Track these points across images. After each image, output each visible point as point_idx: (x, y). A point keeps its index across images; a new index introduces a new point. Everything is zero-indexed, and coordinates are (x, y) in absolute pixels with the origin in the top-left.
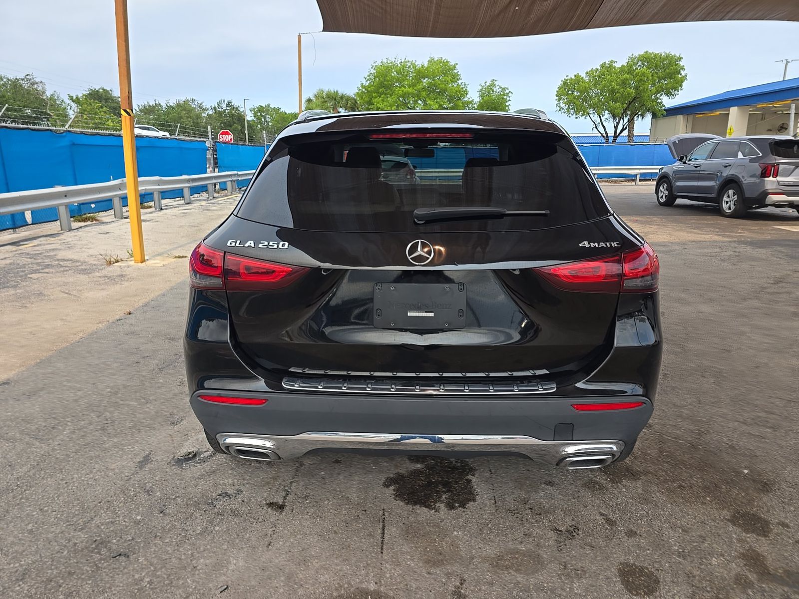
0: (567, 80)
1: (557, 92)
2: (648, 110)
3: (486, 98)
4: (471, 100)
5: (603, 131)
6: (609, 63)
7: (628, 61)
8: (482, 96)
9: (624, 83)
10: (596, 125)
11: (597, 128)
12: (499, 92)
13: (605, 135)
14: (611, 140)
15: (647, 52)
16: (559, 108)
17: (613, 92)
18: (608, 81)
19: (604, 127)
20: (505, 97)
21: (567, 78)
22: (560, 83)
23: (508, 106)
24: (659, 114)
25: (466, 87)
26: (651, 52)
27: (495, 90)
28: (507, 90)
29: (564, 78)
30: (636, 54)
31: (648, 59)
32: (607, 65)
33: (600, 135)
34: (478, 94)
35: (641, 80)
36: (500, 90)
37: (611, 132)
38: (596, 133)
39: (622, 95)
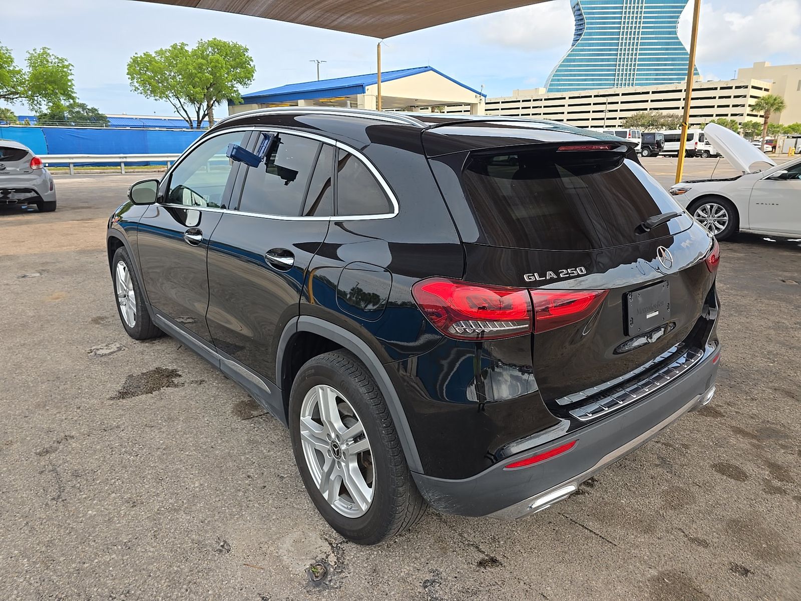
0: (137, 58)
1: (128, 70)
2: (224, 96)
3: (40, 69)
4: (17, 69)
5: (185, 116)
6: (180, 45)
7: (198, 45)
8: (33, 65)
9: (200, 67)
10: (177, 108)
11: (178, 112)
12: (55, 63)
13: (187, 119)
14: (195, 125)
15: (215, 39)
16: (134, 88)
17: (191, 76)
18: (184, 64)
19: (186, 112)
20: (65, 70)
21: (136, 56)
22: (129, 60)
23: (70, 81)
24: (237, 102)
25: (10, 53)
26: (219, 40)
27: (50, 61)
28: (65, 61)
29: (133, 55)
30: (205, 40)
31: (218, 46)
32: (179, 47)
33: (183, 119)
34: (27, 63)
35: (216, 66)
36: (57, 60)
37: (194, 117)
38: (177, 116)
39: (200, 79)
